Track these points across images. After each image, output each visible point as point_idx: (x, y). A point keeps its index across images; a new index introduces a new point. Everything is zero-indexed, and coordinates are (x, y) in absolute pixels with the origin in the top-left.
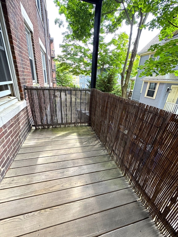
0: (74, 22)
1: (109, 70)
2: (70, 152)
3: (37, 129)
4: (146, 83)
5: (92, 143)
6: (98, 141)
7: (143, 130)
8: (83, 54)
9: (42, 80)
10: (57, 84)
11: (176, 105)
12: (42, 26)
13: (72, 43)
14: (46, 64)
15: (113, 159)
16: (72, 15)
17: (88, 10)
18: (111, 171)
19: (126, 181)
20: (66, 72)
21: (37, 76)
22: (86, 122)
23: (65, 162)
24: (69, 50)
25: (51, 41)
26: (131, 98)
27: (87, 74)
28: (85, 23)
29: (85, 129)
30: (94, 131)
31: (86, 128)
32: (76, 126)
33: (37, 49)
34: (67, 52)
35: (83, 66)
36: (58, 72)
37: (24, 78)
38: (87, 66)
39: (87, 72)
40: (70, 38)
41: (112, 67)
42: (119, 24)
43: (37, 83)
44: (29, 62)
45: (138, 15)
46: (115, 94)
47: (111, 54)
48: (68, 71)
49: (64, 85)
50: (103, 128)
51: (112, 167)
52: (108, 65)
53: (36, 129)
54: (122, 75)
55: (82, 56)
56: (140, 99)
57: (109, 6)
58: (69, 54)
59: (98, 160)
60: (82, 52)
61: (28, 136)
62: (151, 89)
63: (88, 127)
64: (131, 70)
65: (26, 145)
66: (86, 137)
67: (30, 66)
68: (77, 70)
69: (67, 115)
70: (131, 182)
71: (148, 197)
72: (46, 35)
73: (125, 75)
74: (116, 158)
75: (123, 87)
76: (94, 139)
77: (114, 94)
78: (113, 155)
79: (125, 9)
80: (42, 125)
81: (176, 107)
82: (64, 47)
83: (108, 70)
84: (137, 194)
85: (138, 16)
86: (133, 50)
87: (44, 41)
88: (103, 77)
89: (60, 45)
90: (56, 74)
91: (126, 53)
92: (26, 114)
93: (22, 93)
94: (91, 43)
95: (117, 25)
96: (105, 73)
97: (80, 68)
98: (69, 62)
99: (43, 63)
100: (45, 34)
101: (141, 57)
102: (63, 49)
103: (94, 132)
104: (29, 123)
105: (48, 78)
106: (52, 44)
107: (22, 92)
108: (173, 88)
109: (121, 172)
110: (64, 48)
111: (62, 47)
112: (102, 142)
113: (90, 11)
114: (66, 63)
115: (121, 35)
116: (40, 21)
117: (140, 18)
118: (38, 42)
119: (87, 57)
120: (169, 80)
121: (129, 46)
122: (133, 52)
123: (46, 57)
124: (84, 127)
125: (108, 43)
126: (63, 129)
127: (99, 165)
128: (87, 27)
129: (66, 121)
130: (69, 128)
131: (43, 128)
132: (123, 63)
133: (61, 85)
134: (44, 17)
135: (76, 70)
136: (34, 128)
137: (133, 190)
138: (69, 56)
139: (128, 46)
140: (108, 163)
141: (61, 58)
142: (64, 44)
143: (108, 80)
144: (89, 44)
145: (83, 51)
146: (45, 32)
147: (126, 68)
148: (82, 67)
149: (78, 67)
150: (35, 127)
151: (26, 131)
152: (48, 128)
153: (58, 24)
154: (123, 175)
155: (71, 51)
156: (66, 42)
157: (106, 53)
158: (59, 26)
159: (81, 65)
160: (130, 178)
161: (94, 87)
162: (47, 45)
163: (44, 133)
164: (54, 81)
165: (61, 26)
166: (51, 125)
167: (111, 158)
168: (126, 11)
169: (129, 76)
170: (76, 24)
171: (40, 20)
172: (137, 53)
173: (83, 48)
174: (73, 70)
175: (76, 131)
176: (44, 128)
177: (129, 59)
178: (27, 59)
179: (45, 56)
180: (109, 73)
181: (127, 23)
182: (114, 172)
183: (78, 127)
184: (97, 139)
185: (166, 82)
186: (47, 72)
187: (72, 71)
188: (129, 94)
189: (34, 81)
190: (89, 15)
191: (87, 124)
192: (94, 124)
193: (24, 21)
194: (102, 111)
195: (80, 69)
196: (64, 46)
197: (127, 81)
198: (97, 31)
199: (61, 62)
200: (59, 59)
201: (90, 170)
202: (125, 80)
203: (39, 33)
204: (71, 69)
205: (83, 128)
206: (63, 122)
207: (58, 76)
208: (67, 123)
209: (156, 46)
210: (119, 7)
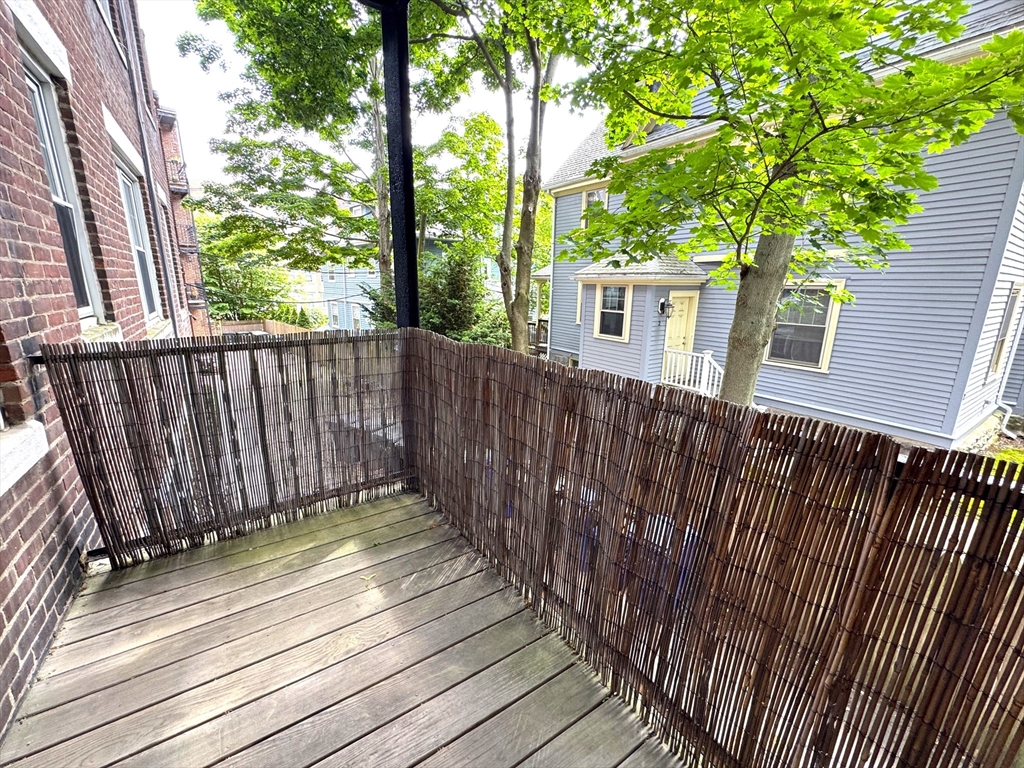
0: (275, 58)
1: (449, 244)
2: (344, 649)
3: (123, 566)
4: (589, 287)
5: (440, 571)
6: (464, 558)
7: (660, 485)
8: (329, 184)
9: (130, 302)
10: (212, 310)
11: (698, 357)
12: (115, 58)
13: (273, 135)
14: (150, 226)
15: (548, 628)
16: (262, 29)
17: (333, 22)
18: (556, 688)
19: (628, 714)
20: (255, 258)
21: (104, 285)
22: (395, 477)
23: (324, 716)
24: (262, 165)
25: (167, 124)
26: (548, 345)
27: (356, 262)
28: (326, 66)
29: (395, 513)
30: (439, 511)
31: (397, 508)
32: (347, 505)
33: (97, 158)
34: (251, 171)
35: (334, 230)
36: (214, 259)
37: (25, 304)
38: (351, 232)
39: (355, 254)
40: (262, 119)
41: (459, 232)
42: (461, 82)
43: (103, 320)
44: (50, 219)
45: (524, 60)
46: (486, 336)
47: (446, 186)
48: (264, 252)
49: (246, 311)
50: (479, 494)
51: (555, 667)
52: (440, 226)
53: (118, 569)
54: (501, 261)
55: (324, 189)
56: (581, 346)
57: (417, 20)
58: (261, 181)
59: (487, 649)
60: (325, 176)
61: (67, 625)
62: (611, 308)
63: (408, 501)
64: (532, 244)
65: (55, 686)
66: (406, 551)
67: (60, 240)
68: (308, 246)
69: (293, 461)
70: (648, 712)
71: (731, 758)
72: (141, 98)
73: (513, 264)
74: (564, 616)
75: (511, 309)
76: (448, 551)
77: (484, 336)
78: (548, 608)
79: (476, 37)
80: (157, 536)
81: (697, 361)
82: (234, 152)
83: (446, 246)
84: (680, 759)
85: (524, 65)
86: (527, 173)
87: (131, 123)
88: (429, 273)
89: (213, 141)
90: (201, 264)
91: (504, 183)
92: (46, 497)
93: (18, 383)
94: (358, 143)
95: (453, 85)
96: (433, 256)
97: (322, 239)
98: (264, 212)
99: (133, 221)
100: (134, 93)
101: (556, 198)
102: (231, 159)
103: (439, 518)
104: (68, 544)
105: (161, 288)
106: (171, 135)
107: (15, 379)
108: (675, 300)
109: (596, 680)
110: (237, 158)
111: (224, 151)
112: (484, 555)
113: (344, 27)
114: (251, 219)
115: (472, 120)
116: (106, 36)
117: (532, 70)
118: (101, 125)
119: (346, 196)
120: (659, 277)
121: (511, 159)
122: (526, 184)
123: (144, 194)
124: (389, 505)
125: (430, 148)
126: (281, 535)
127: (496, 676)
128: (336, 80)
129: (292, 491)
130: (312, 521)
131: (163, 555)
132: (498, 220)
133: (230, 314)
134: (125, 21)
135: (305, 249)
136: (101, 566)
137: (663, 745)
138: (262, 191)
139: (507, 161)
140: (535, 650)
141: (224, 199)
142: (235, 139)
143: (449, 284)
144: (351, 144)
145: (328, 171)
146: (132, 85)
147: (513, 235)
148: (331, 234)
149: (314, 234)
150: (107, 561)
151: (49, 603)
152: (196, 546)
153: (194, 58)
154: (606, 691)
155: (270, 170)
156: (242, 133)
157: (428, 181)
158: (203, 63)
159: (325, 227)
160: (640, 697)
161: (414, 322)
162: (150, 141)
163: (176, 580)
164: (193, 297)
165: (214, 66)
166: (210, 526)
167: (538, 622)
168: (480, 44)
169: (529, 265)
170: (287, 66)
171: (104, 31)
172: (542, 185)
173: (329, 158)
174: (290, 248)
175: (354, 528)
176: (170, 553)
177: (518, 207)
178: (40, 207)
179: (142, 187)
180: (451, 258)
181: (488, 83)
182: (570, 688)
183: (357, 508)
184: (460, 547)
185: (652, 281)
186: (156, 263)
187: (283, 254)
188: (538, 330)
189: (83, 311)
190: (341, 40)
191: (398, 486)
192: (434, 482)
193: (13, 26)
194: (465, 422)
195: (321, 244)
196: (234, 149)
197: (523, 285)
198: (399, 107)
199: (226, 214)
200: (215, 200)
201: (464, 714)
202: (514, 279)
203: (100, 86)
204: (280, 245)
205: (386, 507)
206: (280, 497)
207: (214, 273)
208: (299, 501)
209: (609, 163)
210: (454, 28)
